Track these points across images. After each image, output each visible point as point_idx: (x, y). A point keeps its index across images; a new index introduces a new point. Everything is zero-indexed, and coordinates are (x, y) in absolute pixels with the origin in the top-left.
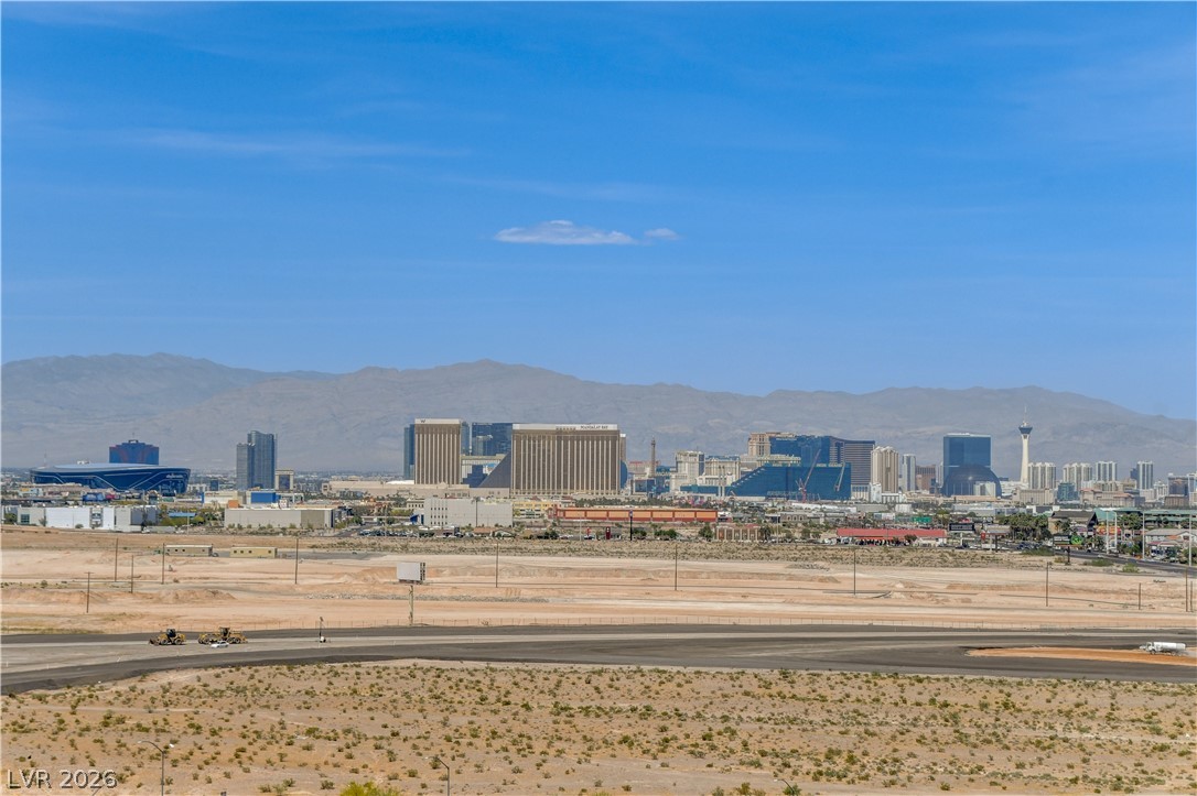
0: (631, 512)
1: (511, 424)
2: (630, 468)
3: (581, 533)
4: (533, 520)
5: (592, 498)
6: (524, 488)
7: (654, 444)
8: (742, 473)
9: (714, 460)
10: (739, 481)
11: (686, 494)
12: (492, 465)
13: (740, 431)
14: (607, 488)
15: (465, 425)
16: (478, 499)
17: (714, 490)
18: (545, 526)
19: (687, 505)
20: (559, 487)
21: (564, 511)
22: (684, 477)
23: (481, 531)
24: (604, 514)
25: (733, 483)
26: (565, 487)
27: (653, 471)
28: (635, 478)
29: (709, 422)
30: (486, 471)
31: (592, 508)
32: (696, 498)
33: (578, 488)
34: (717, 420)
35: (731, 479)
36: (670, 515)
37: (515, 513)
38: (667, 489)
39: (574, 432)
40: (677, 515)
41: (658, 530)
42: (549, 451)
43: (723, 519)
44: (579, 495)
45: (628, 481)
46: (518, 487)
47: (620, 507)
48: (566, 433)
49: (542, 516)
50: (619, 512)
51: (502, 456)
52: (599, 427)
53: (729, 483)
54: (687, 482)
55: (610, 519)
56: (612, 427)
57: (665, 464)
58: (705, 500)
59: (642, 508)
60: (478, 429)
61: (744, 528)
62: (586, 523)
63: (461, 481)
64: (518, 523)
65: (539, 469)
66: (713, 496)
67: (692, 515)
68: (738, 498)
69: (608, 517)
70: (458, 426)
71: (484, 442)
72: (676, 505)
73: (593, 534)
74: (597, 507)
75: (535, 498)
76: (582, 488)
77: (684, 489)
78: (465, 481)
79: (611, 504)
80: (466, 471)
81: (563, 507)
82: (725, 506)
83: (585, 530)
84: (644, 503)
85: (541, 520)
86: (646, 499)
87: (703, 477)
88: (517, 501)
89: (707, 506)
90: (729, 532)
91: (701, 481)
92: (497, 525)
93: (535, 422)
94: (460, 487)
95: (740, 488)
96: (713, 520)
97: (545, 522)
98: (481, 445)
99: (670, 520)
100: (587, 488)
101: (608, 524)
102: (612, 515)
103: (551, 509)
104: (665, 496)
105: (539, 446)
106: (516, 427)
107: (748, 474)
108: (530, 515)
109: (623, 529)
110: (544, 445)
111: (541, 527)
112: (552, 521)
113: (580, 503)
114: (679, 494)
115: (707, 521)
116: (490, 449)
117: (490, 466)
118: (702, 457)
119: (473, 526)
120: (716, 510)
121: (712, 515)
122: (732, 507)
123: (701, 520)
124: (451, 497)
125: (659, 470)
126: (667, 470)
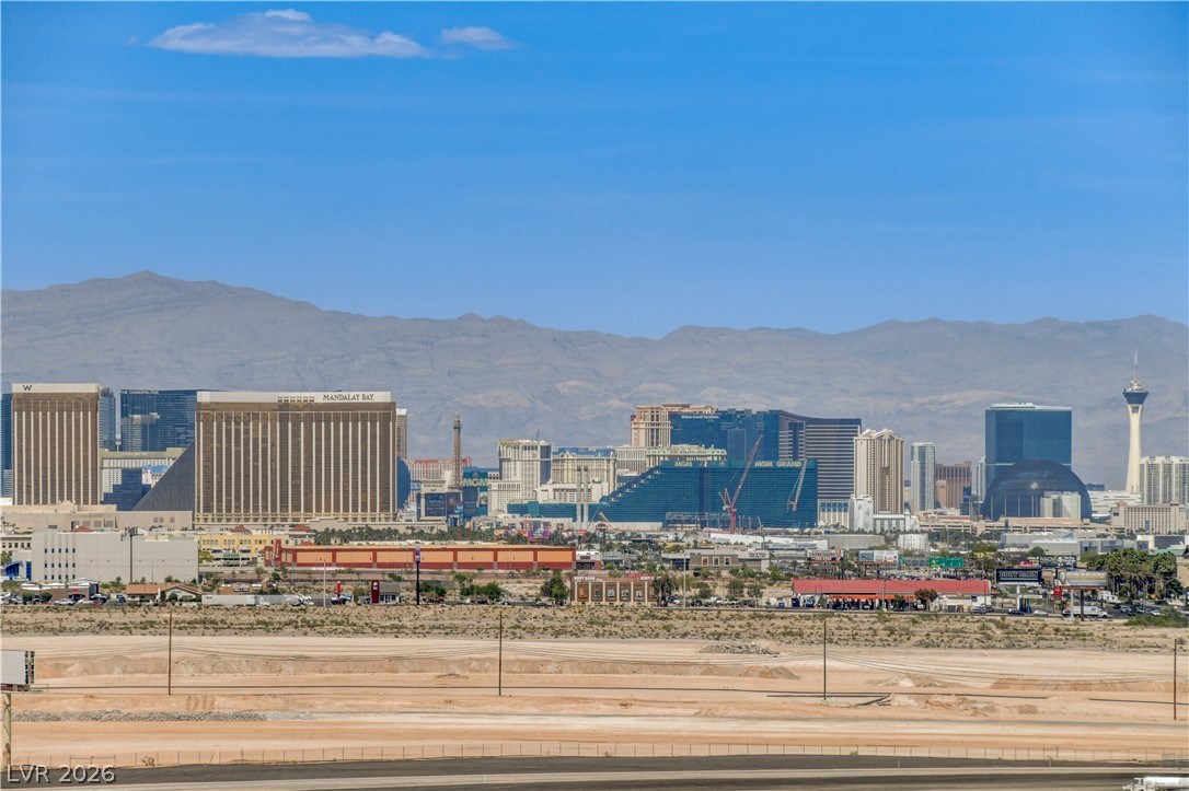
0: (416, 552)
1: (194, 393)
2: (415, 470)
3: (326, 592)
4: (237, 570)
5: (344, 527)
6: (219, 510)
7: (458, 428)
8: (620, 479)
9: (568, 455)
10: (614, 494)
11: (518, 519)
12: (159, 468)
13: (615, 403)
14: (374, 510)
15: (107, 394)
16: (132, 532)
17: (568, 511)
18: (259, 581)
19: (519, 539)
20: (284, 508)
21: (294, 552)
22: (514, 488)
23: (140, 590)
24: (367, 558)
25: (603, 499)
26: (296, 508)
27: (457, 477)
28: (425, 490)
29: (559, 386)
30: (148, 479)
31: (345, 546)
32: (536, 526)
33: (319, 510)
34: (573, 383)
35: (600, 491)
36: (488, 557)
37: (204, 556)
38: (484, 509)
39: (310, 405)
40: (502, 557)
41: (467, 586)
42: (265, 441)
43: (585, 564)
44: (321, 522)
45: (412, 496)
46: (208, 509)
47: (396, 544)
48: (296, 408)
49: (254, 562)
50: (395, 552)
51: (177, 452)
52: (357, 396)
53: (596, 498)
54: (520, 497)
55: (380, 565)
56: (381, 397)
57: (478, 463)
58: (553, 529)
59: (438, 544)
60: (132, 402)
61: (623, 579)
62: (334, 574)
63: (100, 498)
64: (209, 575)
65: (247, 476)
66: (567, 522)
67: (528, 557)
68: (613, 526)
69: (375, 563)
70: (95, 397)
71: (144, 426)
72: (499, 539)
73: (347, 593)
74: (354, 544)
75: (240, 529)
76: (328, 510)
77: (514, 509)
78: (108, 499)
79: (382, 539)
80: (109, 480)
81: (291, 545)
82: (589, 539)
83: (333, 586)
84: (441, 536)
85: (251, 570)
86: (445, 528)
87: (549, 487)
88: (206, 535)
89: (556, 540)
90: (597, 586)
91: (545, 495)
92: (169, 580)
93: (239, 388)
94: (100, 509)
95: (618, 507)
96: (567, 565)
97: (259, 572)
98: (138, 432)
99: (489, 565)
100: (337, 509)
101: (375, 574)
102: (382, 558)
103: (270, 549)
104: (481, 523)
105: (247, 432)
106: (204, 397)
107: (630, 482)
108: (231, 560)
109: (402, 584)
110: (256, 430)
111: (251, 582)
112: (271, 570)
113: (323, 537)
114: (505, 518)
115: (557, 567)
116: (154, 440)
117: (155, 470)
118: (546, 451)
119: (125, 581)
120: (573, 549)
121: (565, 557)
122: (602, 541)
123: (545, 566)
124: (83, 529)
125: (468, 475)
126: (483, 475)
